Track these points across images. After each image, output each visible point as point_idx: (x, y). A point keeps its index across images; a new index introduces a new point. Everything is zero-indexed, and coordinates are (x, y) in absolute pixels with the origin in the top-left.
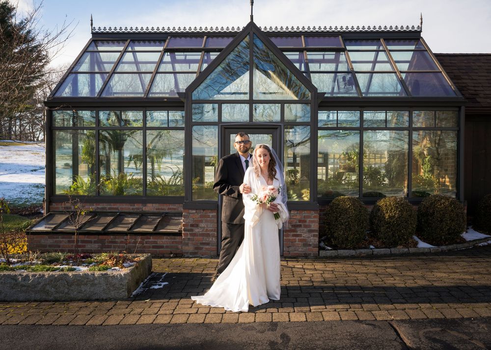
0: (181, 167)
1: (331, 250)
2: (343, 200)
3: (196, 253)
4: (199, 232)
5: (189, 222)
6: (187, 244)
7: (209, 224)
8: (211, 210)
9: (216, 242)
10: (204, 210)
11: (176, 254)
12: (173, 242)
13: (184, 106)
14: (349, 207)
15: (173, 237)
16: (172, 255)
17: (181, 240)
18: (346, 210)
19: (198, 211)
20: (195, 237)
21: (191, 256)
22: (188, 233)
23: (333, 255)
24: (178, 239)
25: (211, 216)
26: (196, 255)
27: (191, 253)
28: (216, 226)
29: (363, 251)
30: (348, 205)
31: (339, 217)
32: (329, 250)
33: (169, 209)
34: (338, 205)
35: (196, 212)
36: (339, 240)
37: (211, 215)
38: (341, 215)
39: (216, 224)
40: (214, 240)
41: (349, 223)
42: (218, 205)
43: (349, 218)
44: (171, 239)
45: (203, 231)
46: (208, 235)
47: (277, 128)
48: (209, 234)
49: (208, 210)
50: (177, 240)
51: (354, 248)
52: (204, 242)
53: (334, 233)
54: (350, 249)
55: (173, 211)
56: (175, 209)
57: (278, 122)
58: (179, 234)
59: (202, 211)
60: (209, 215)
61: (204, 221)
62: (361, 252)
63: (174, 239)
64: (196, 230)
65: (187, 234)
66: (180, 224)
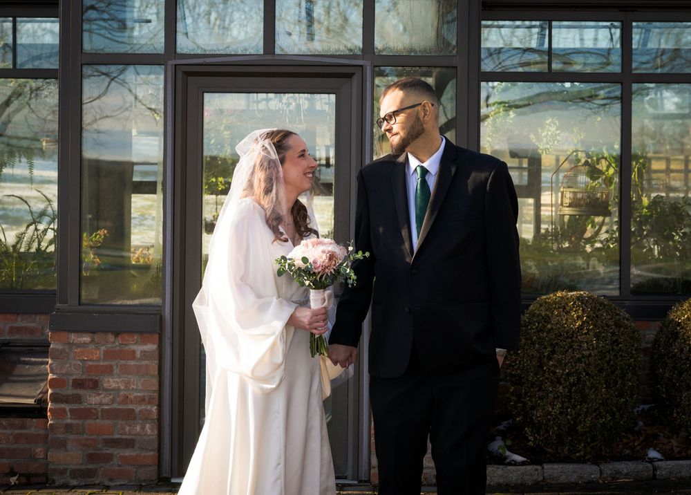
0: (52, 191)
1: (523, 463)
2: (563, 306)
3: (89, 473)
4: (101, 404)
5: (68, 374)
6: (62, 445)
7: (133, 378)
8: (141, 333)
9: (155, 437)
10: (117, 334)
11: (28, 476)
12: (17, 438)
13: (58, 4)
14: (580, 328)
15: (17, 421)
16: (13, 480)
17: (42, 432)
18: (572, 335)
19: (97, 337)
20: (88, 421)
21: (74, 482)
22: (67, 407)
23: (529, 480)
24: (33, 426)
25: (138, 355)
26: (90, 481)
27: (74, 474)
28: (156, 388)
29: (625, 467)
30: (576, 319)
31: (550, 358)
32: (515, 463)
33: (13, 330)
34: (547, 319)
35: (92, 341)
36: (548, 432)
37: (139, 349)
38: (553, 352)
39: (155, 381)
40: (149, 432)
41: (579, 379)
42: (162, 319)
43: (579, 360)
44: (12, 426)
45: (113, 401)
46: (130, 415)
47: (350, 76)
48: (133, 410)
49: (131, 332)
50: (32, 431)
51: (596, 460)
52: (117, 436)
53: (533, 408)
54: (584, 462)
55: (27, 337)
56: (31, 331)
57: (354, 56)
58: (38, 411)
59: (111, 338)
60: (134, 352)
61: (116, 371)
62: (618, 472)
63: (23, 427)
64: (93, 400)
65: (64, 410)
66: (43, 377)
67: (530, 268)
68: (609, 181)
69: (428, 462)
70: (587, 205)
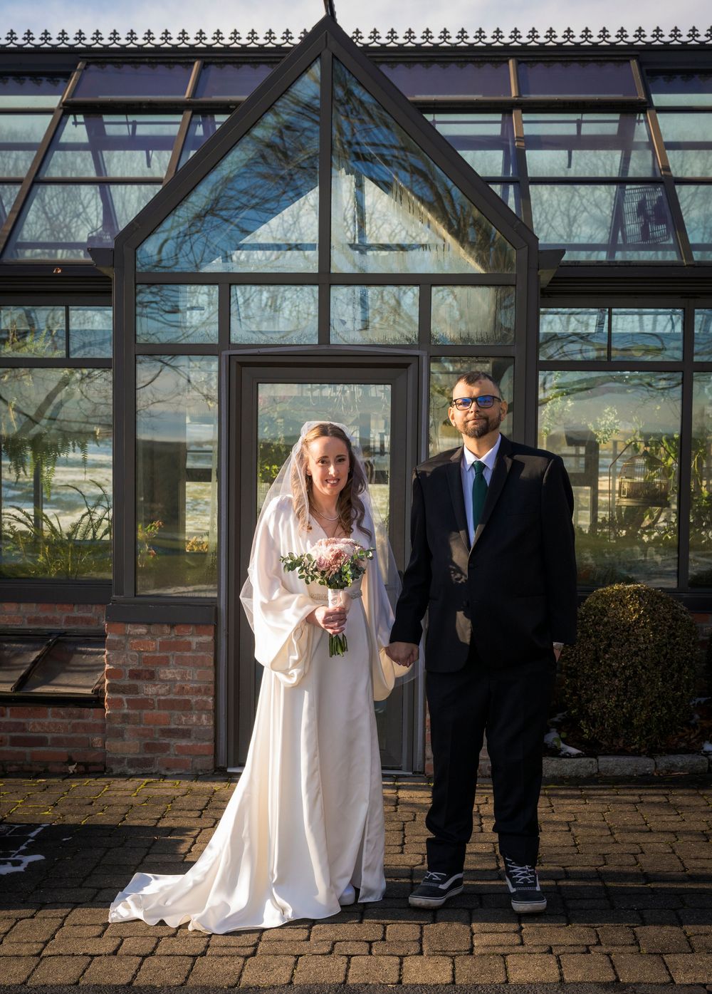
1: (578, 756)
2: (620, 599)
3: (147, 763)
4: (157, 695)
5: (124, 664)
6: (119, 734)
7: (189, 670)
8: (196, 625)
9: (211, 728)
10: (172, 626)
11: (86, 765)
12: (75, 727)
13: (110, 292)
14: (637, 621)
15: (75, 711)
16: (72, 769)
17: (99, 721)
18: (628, 628)
19: (153, 629)
20: (145, 712)
21: (132, 771)
22: (124, 697)
23: (583, 773)
24: (91, 716)
25: (194, 646)
26: (147, 770)
27: (132, 763)
28: (212, 678)
29: (680, 760)
30: (632, 612)
31: (606, 652)
32: (570, 756)
33: (68, 620)
34: (603, 612)
35: (148, 633)
36: (603, 724)
37: (195, 640)
38: (609, 645)
39: (211, 673)
40: (205, 722)
41: (635, 672)
42: (217, 610)
43: (636, 654)
44: (70, 716)
45: (169, 692)
46: (186, 706)
47: (406, 366)
48: (189, 701)
49: (188, 624)
50: (90, 720)
51: (652, 752)
52: (173, 726)
53: (588, 701)
54: (639, 755)
55: (83, 627)
56: (88, 621)
57: (411, 346)
58: (95, 701)
59: (166, 629)
60: (190, 643)
61: (172, 662)
62: (673, 765)
63: (81, 717)
64: (149, 690)
65: (121, 700)
66: (100, 667)
67: (587, 559)
68: (667, 472)
69: (484, 755)
70: (647, 496)
